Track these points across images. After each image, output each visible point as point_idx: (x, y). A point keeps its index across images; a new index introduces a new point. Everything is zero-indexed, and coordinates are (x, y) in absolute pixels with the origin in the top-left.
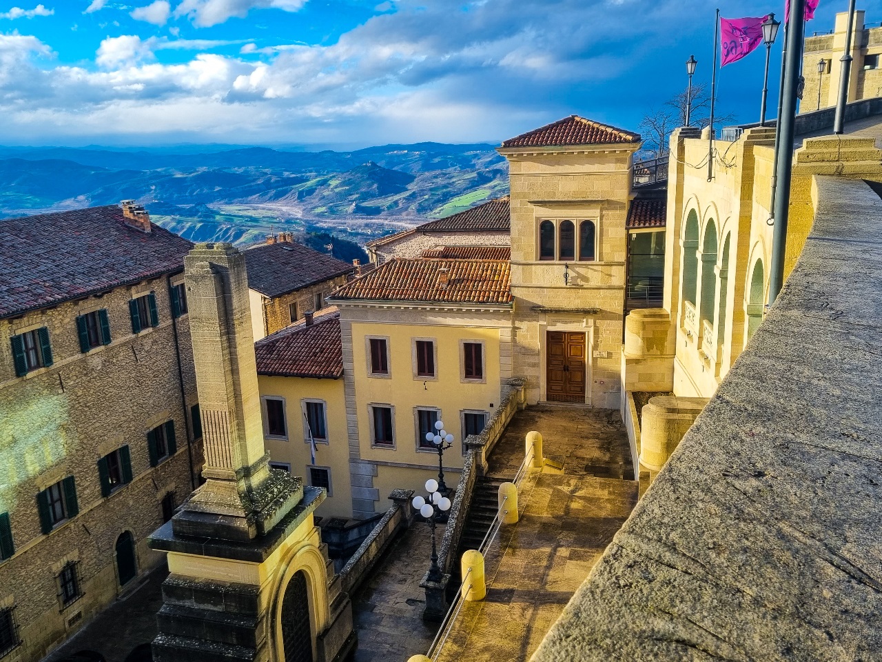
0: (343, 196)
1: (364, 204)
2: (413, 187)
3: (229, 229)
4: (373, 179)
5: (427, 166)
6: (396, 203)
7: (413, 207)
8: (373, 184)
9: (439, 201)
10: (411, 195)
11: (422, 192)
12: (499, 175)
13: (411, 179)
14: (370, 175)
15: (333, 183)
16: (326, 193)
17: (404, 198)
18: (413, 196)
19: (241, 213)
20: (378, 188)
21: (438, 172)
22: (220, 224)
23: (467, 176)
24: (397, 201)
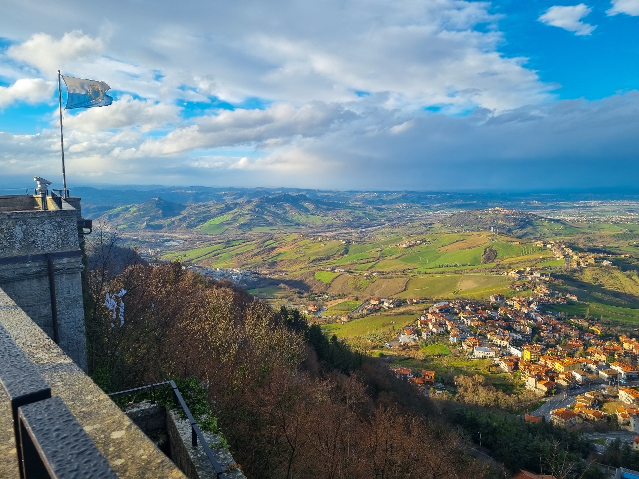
0: (138, 218)
1: (152, 223)
2: (185, 213)
4: (159, 207)
5: (196, 200)
6: (173, 222)
7: (184, 225)
8: (159, 211)
9: (200, 221)
10: (183, 218)
11: (190, 216)
12: (238, 206)
13: (184, 208)
14: (157, 205)
15: (132, 210)
16: (127, 216)
17: (179, 219)
18: (185, 218)
20: (162, 213)
21: (201, 203)
23: (218, 207)
24: (174, 221)
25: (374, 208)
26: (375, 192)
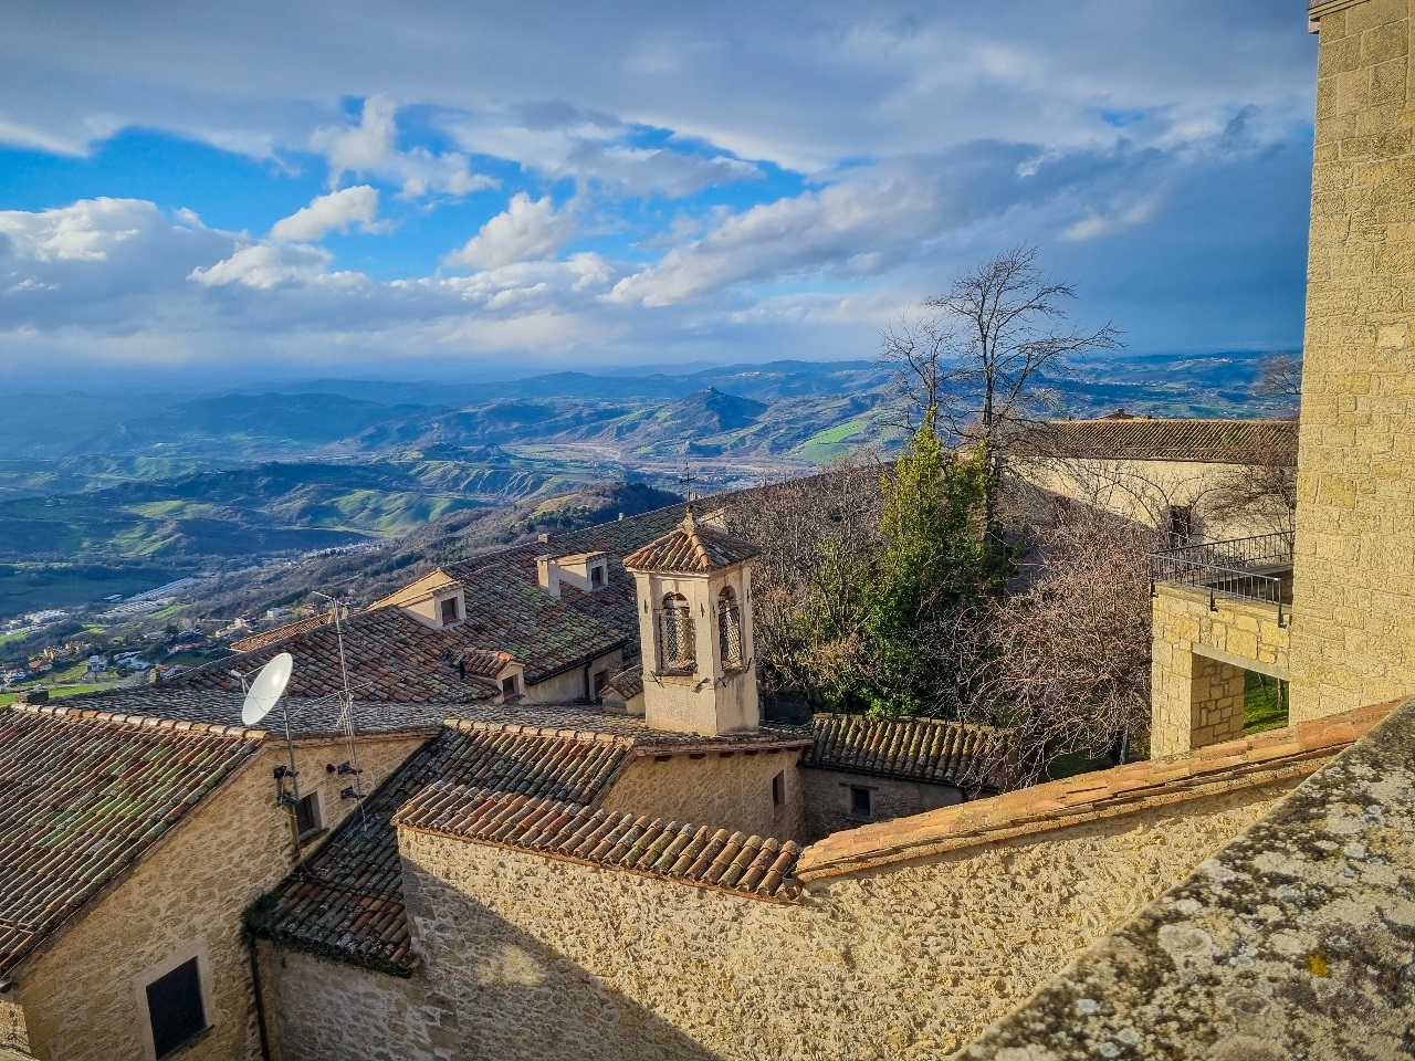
0: (673, 433)
1: (702, 442)
2: (765, 419)
3: (526, 476)
4: (713, 409)
5: (785, 391)
6: (742, 440)
7: (765, 444)
8: (712, 415)
9: (799, 437)
10: (762, 430)
11: (777, 425)
12: (879, 401)
13: (763, 408)
14: (709, 404)
15: (662, 415)
16: (653, 428)
17: (754, 434)
18: (764, 431)
19: (543, 456)
20: (720, 421)
21: (799, 398)
22: (515, 470)
23: (836, 403)
24: (744, 437)
25: (1222, 395)
26: (1220, 356)
